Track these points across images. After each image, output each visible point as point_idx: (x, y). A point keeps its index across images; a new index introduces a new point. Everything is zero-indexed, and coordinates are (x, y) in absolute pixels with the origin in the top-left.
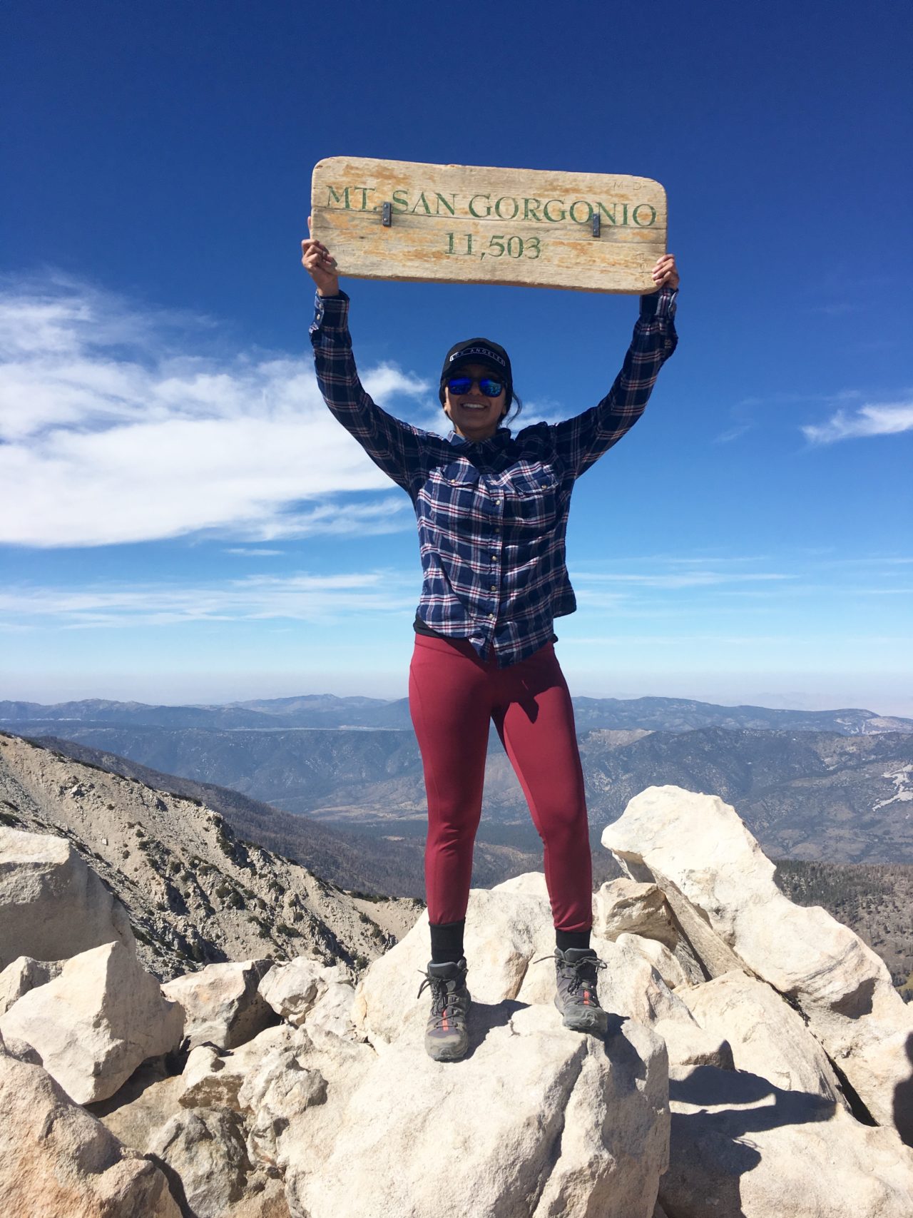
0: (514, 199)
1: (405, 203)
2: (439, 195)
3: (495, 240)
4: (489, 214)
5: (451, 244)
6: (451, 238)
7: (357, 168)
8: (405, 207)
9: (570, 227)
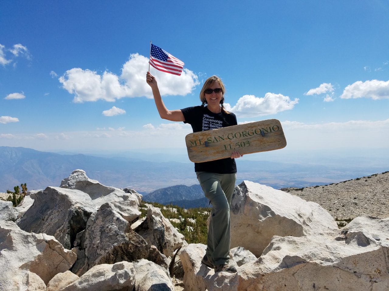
0: (239, 133)
1: (210, 140)
2: (219, 136)
3: (237, 144)
4: (233, 138)
5: (226, 148)
6: (225, 146)
7: (196, 135)
8: (211, 142)
9: (256, 136)
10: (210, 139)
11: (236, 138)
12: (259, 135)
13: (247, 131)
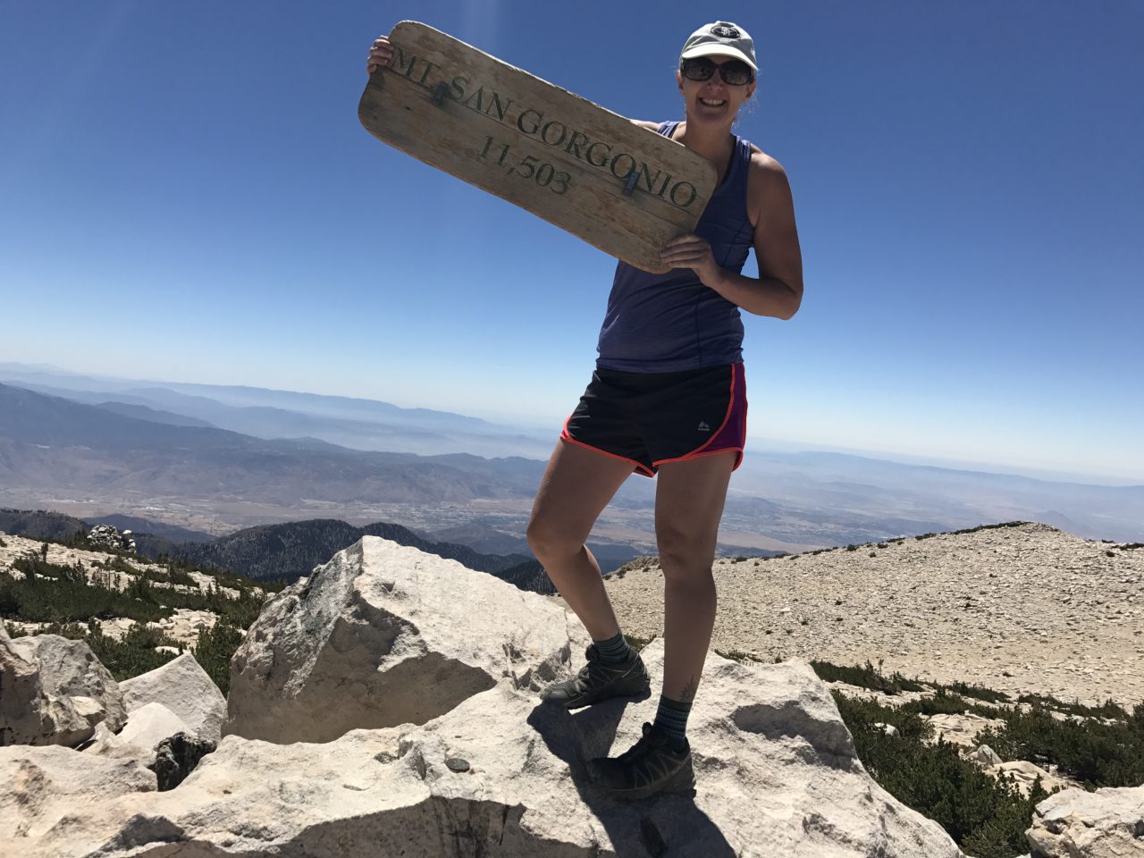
3: (529, 161)
4: (534, 132)
5: (487, 148)
8: (459, 95)
9: (605, 177)
10: (462, 84)
11: (542, 140)
12: (615, 181)
13: (593, 140)
